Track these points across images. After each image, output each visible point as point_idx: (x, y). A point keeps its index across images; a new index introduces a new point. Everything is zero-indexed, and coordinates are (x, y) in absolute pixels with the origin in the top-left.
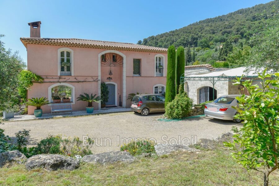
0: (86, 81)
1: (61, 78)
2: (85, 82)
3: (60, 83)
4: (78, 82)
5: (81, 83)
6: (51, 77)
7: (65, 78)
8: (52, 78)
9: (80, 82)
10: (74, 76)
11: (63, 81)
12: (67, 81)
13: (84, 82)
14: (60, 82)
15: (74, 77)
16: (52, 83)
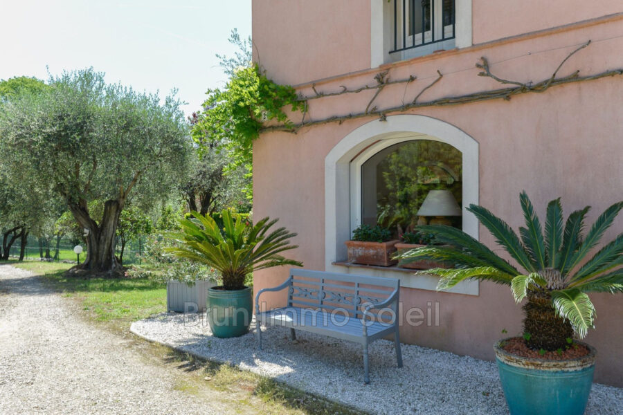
0: (576, 78)
1: (388, 82)
2: (571, 88)
3: (384, 119)
4: (506, 94)
5: (534, 97)
6: (336, 87)
7: (412, 79)
8: (345, 91)
9: (525, 89)
10: (474, 47)
11: (398, 102)
12: (424, 98)
13: (554, 91)
14: (383, 115)
15: (475, 58)
16: (345, 124)
